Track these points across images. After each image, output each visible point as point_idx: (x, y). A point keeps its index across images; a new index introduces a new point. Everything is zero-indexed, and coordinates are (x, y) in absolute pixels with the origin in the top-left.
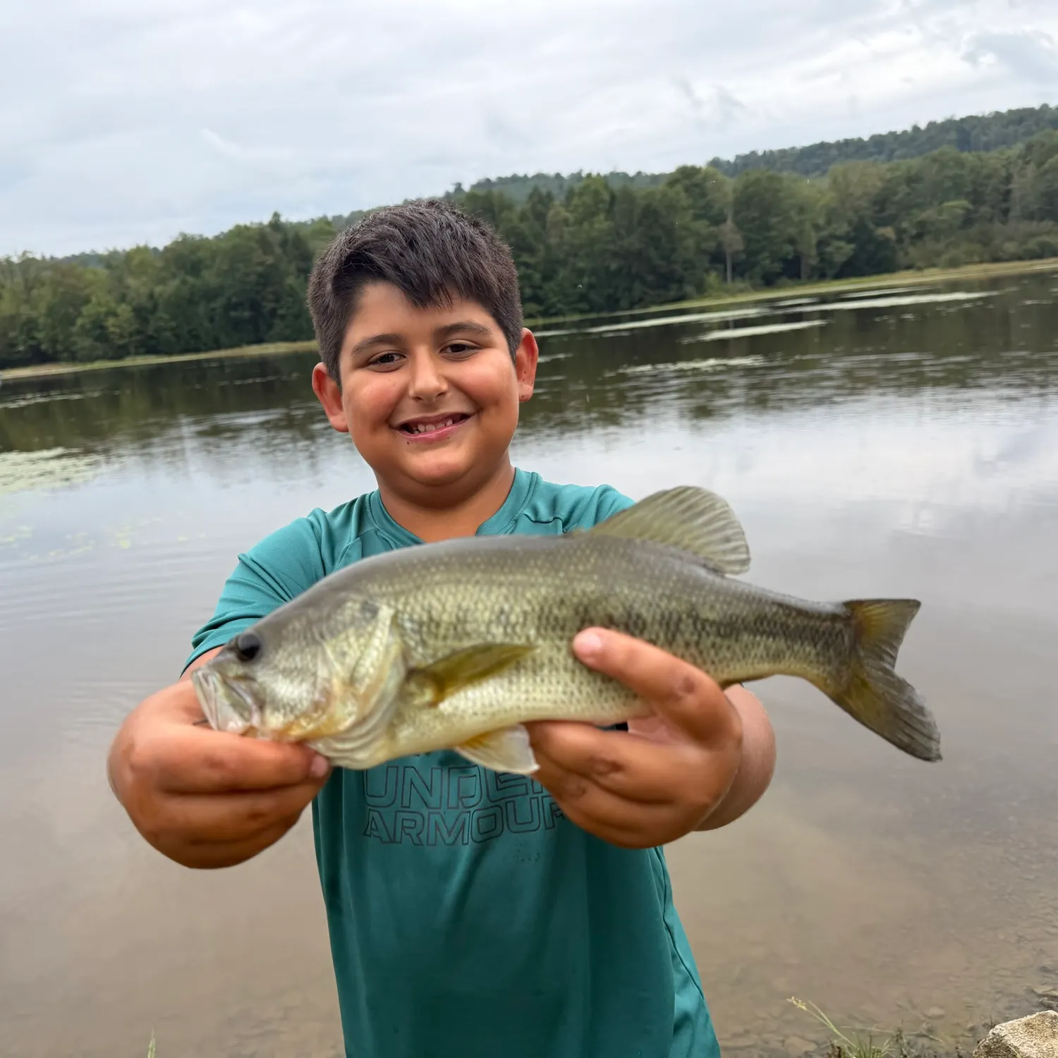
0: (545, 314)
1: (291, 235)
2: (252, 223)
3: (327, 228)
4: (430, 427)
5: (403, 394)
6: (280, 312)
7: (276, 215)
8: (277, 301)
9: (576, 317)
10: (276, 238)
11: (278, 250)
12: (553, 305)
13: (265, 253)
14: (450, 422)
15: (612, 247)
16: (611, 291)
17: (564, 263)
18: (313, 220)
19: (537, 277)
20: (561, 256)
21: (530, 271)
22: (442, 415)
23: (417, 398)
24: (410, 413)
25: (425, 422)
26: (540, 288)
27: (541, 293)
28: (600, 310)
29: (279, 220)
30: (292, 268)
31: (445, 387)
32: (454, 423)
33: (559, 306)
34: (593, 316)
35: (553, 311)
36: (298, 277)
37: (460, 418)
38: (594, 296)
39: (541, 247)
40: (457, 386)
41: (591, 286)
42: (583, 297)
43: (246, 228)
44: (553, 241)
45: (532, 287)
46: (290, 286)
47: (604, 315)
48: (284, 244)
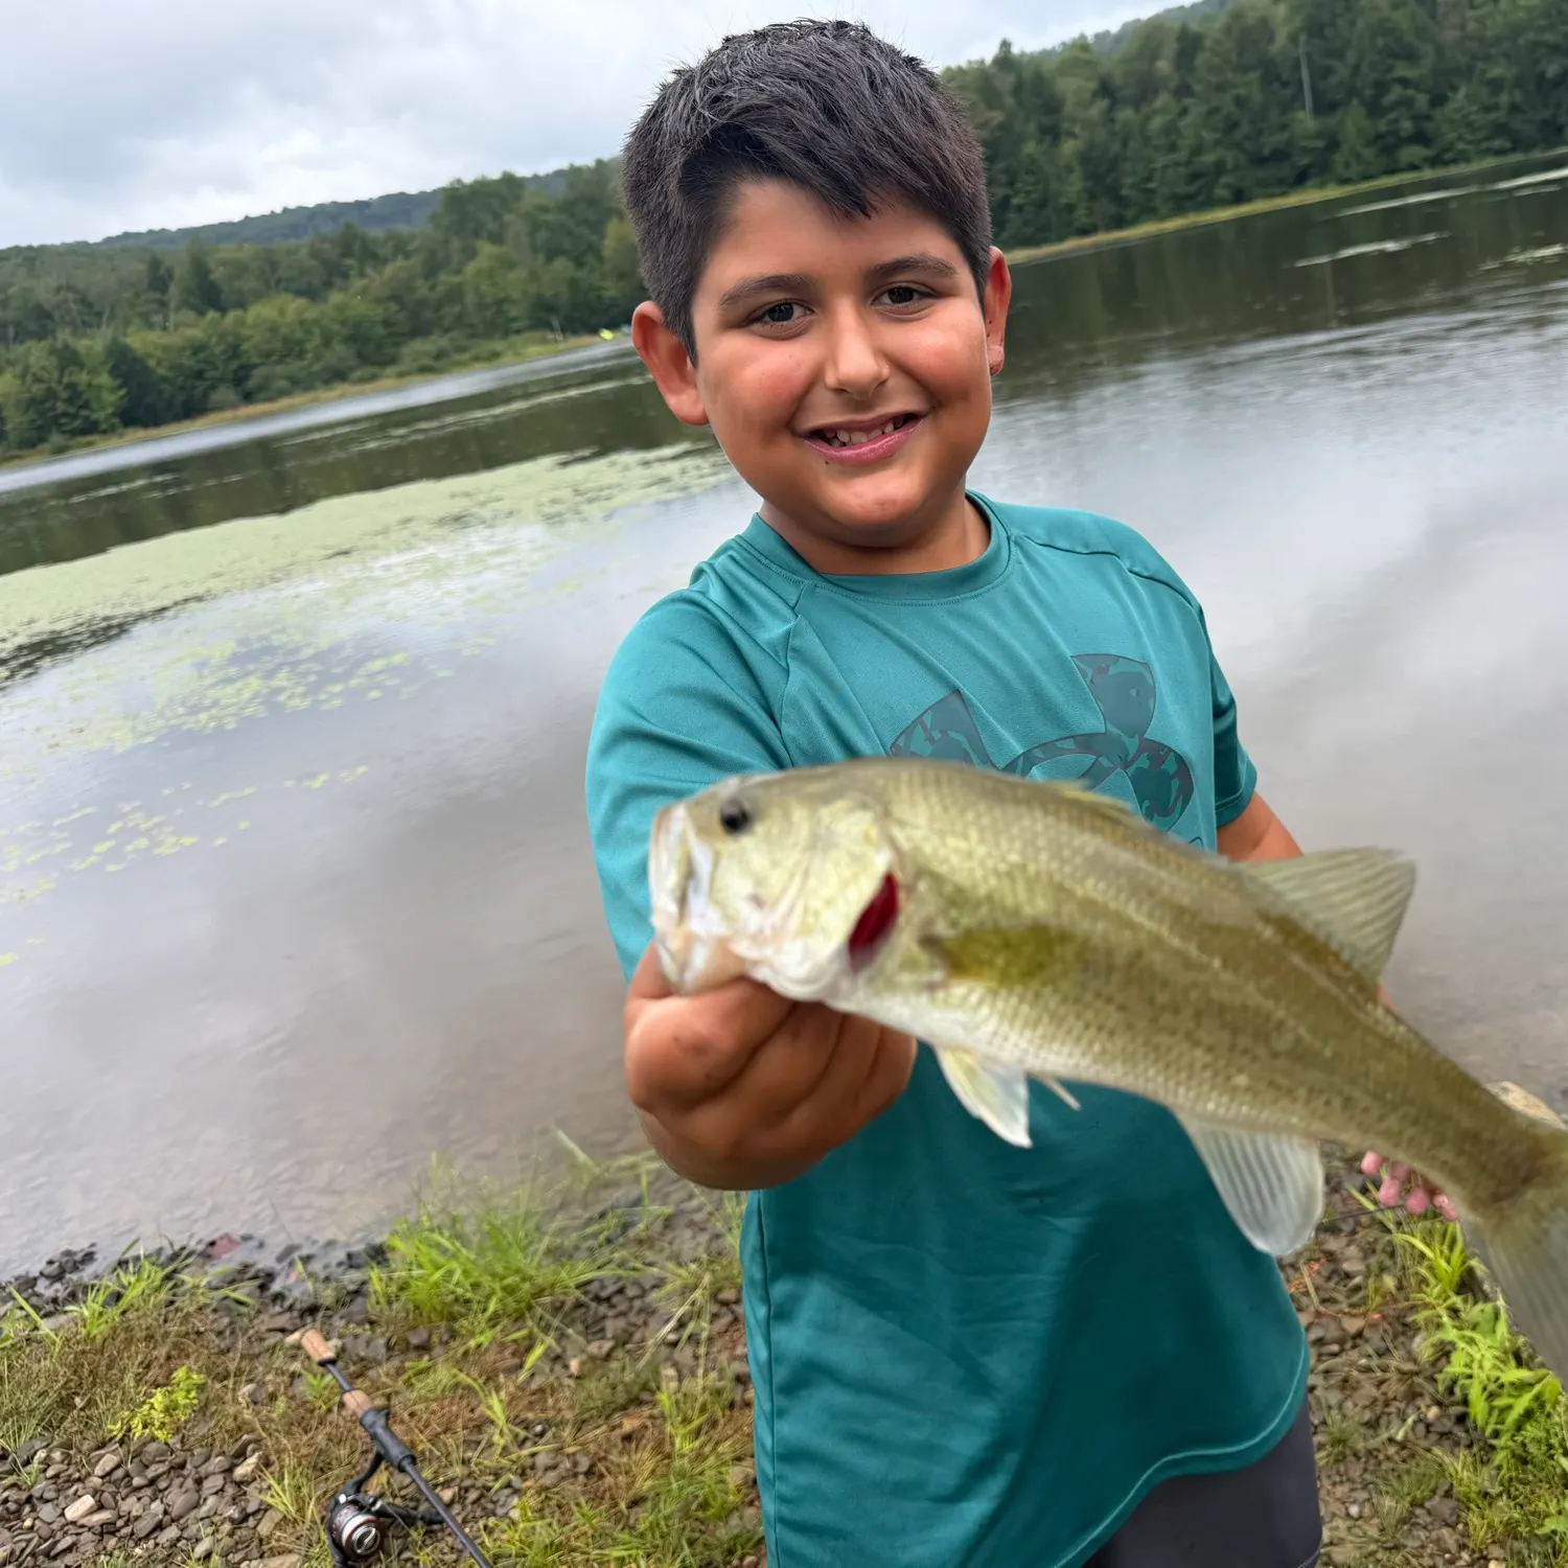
0: (1436, 161)
1: (1027, 74)
2: (970, 62)
3: (1084, 56)
4: (858, 437)
5: (814, 380)
6: (1016, 201)
7: (1005, 45)
8: (1011, 184)
9: (1489, 162)
10: (1006, 82)
11: (1009, 101)
12: (1450, 147)
13: (990, 107)
14: (889, 428)
15: (1548, 37)
16: (1547, 114)
17: (1468, 72)
18: (1064, 44)
19: (1422, 100)
20: (1463, 60)
21: (1410, 92)
22: (879, 417)
23: (840, 390)
24: (825, 413)
25: (849, 428)
26: (1428, 118)
27: (1429, 126)
28: (1529, 146)
29: (1009, 52)
30: (1032, 127)
31: (886, 370)
32: (895, 428)
33: (1460, 146)
34: (1517, 158)
35: (1448, 156)
36: (1040, 142)
37: (905, 420)
38: (1517, 124)
39: (1429, 49)
40: (902, 368)
41: (1514, 108)
42: (1500, 129)
43: (960, 70)
44: (1449, 35)
45: (1414, 118)
46: (1030, 156)
47: (1537, 155)
48: (1017, 90)
